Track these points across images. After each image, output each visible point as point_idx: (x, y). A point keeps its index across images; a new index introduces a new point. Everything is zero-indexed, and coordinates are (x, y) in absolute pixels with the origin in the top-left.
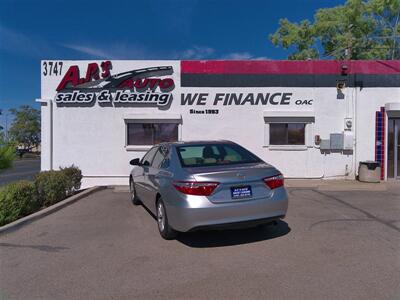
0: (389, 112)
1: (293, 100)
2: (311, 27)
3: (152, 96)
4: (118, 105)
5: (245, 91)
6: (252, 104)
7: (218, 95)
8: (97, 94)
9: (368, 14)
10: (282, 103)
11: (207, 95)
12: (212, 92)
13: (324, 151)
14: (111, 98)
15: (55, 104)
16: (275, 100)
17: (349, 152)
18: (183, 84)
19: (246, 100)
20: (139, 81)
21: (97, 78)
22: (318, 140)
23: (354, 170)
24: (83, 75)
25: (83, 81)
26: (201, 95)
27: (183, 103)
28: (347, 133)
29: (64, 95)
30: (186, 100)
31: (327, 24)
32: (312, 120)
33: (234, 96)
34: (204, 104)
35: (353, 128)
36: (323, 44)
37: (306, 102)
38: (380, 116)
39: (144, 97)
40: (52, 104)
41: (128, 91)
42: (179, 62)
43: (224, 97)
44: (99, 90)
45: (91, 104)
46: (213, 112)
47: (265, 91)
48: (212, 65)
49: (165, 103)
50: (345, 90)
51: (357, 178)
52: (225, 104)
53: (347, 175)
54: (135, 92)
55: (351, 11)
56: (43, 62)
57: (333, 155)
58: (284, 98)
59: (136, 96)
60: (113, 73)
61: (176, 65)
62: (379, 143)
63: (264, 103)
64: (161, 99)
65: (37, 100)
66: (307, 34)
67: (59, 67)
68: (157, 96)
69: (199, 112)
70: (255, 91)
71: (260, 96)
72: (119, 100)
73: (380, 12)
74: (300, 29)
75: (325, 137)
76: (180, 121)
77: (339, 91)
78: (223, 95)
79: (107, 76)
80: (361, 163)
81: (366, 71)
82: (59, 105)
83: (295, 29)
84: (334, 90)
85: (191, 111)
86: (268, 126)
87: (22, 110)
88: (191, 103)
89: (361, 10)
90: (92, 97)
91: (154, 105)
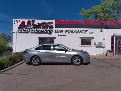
0: (115, 36)
1: (88, 32)
2: (91, 11)
3: (47, 30)
4: (36, 33)
5: (74, 29)
6: (76, 33)
7: (66, 30)
8: (30, 30)
9: (108, 7)
10: (85, 33)
11: (63, 30)
12: (64, 29)
13: (97, 47)
14: (34, 31)
15: (17, 33)
16: (83, 32)
17: (104, 47)
18: (56, 27)
19: (74, 32)
20: (43, 26)
21: (30, 25)
22: (95, 44)
23: (105, 53)
24: (26, 24)
25: (26, 25)
26: (61, 30)
27: (56, 33)
28: (103, 42)
29: (20, 30)
30: (57, 32)
31: (96, 10)
32: (93, 38)
33: (71, 31)
34: (62, 33)
35: (105, 40)
36: (94, 16)
37: (92, 33)
38: (113, 37)
39: (44, 31)
40: (16, 32)
41: (39, 29)
42: (55, 21)
43: (68, 31)
44: (31, 28)
45: (28, 33)
46: (65, 35)
47: (80, 29)
48: (64, 22)
49: (51, 32)
50: (103, 30)
51: (106, 55)
52: (68, 33)
53: (103, 54)
54: (42, 29)
55: (103, 6)
56: (14, 20)
57: (99, 48)
58: (85, 32)
59: (42, 30)
60: (35, 23)
61: (54, 21)
62: (112, 45)
63: (80, 33)
64: (49, 31)
65: (12, 31)
66: (90, 13)
67: (19, 21)
68: (48, 30)
69: (61, 35)
70: (77, 29)
71: (78, 31)
72: (37, 31)
73: (111, 7)
74: (88, 11)
75: (97, 43)
76: (55, 38)
77: (101, 30)
78: (68, 30)
79: (33, 24)
80: (107, 51)
81: (109, 24)
82: (19, 33)
83: (86, 11)
84: (100, 29)
85: (58, 35)
86: (81, 39)
87: (2, 34)
88: (58, 33)
89: (106, 6)
90: (29, 31)
91: (47, 33)
